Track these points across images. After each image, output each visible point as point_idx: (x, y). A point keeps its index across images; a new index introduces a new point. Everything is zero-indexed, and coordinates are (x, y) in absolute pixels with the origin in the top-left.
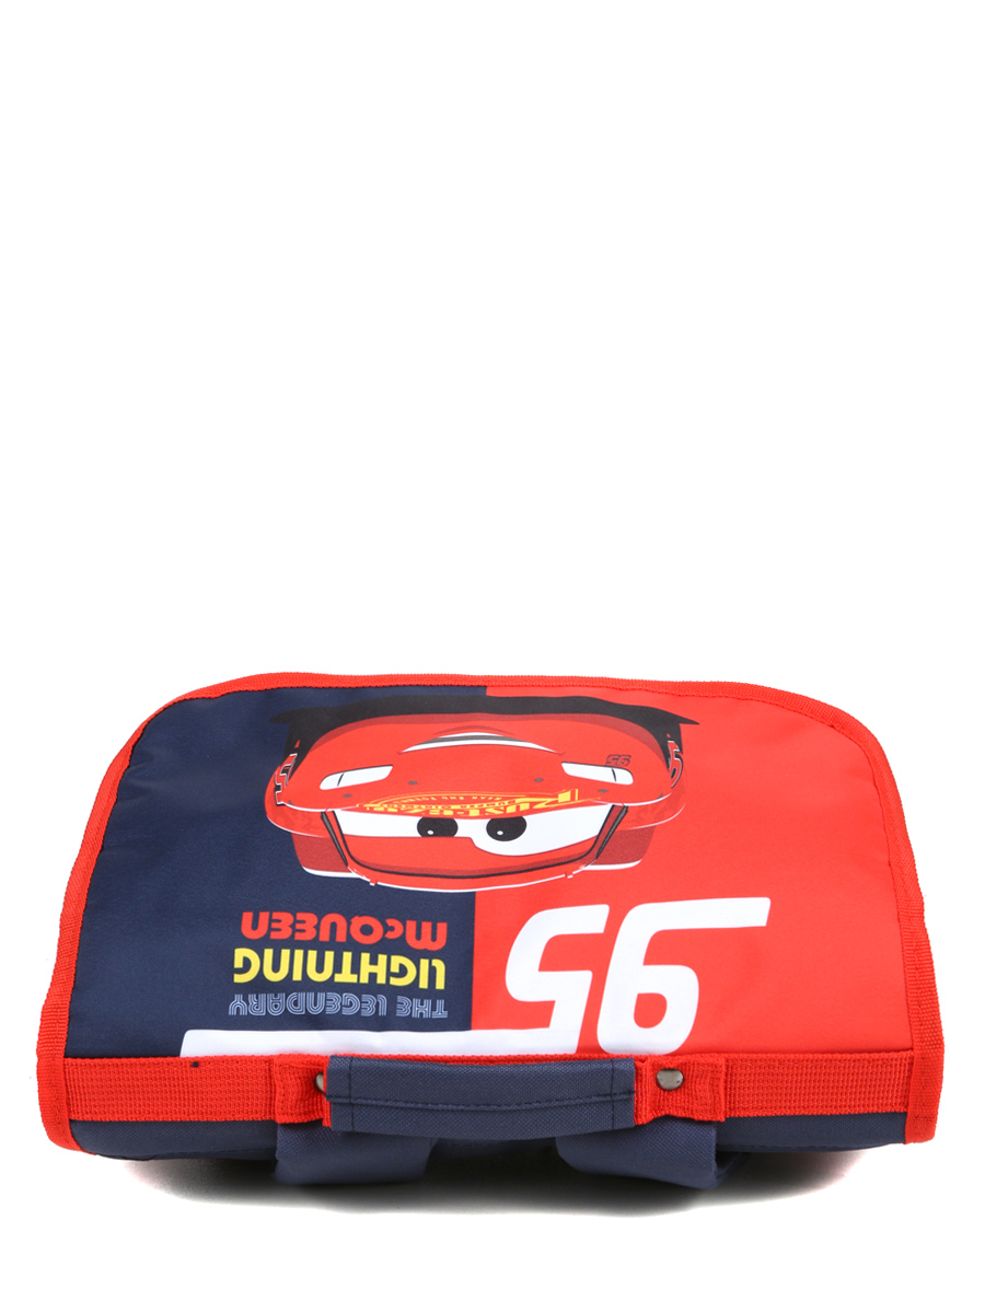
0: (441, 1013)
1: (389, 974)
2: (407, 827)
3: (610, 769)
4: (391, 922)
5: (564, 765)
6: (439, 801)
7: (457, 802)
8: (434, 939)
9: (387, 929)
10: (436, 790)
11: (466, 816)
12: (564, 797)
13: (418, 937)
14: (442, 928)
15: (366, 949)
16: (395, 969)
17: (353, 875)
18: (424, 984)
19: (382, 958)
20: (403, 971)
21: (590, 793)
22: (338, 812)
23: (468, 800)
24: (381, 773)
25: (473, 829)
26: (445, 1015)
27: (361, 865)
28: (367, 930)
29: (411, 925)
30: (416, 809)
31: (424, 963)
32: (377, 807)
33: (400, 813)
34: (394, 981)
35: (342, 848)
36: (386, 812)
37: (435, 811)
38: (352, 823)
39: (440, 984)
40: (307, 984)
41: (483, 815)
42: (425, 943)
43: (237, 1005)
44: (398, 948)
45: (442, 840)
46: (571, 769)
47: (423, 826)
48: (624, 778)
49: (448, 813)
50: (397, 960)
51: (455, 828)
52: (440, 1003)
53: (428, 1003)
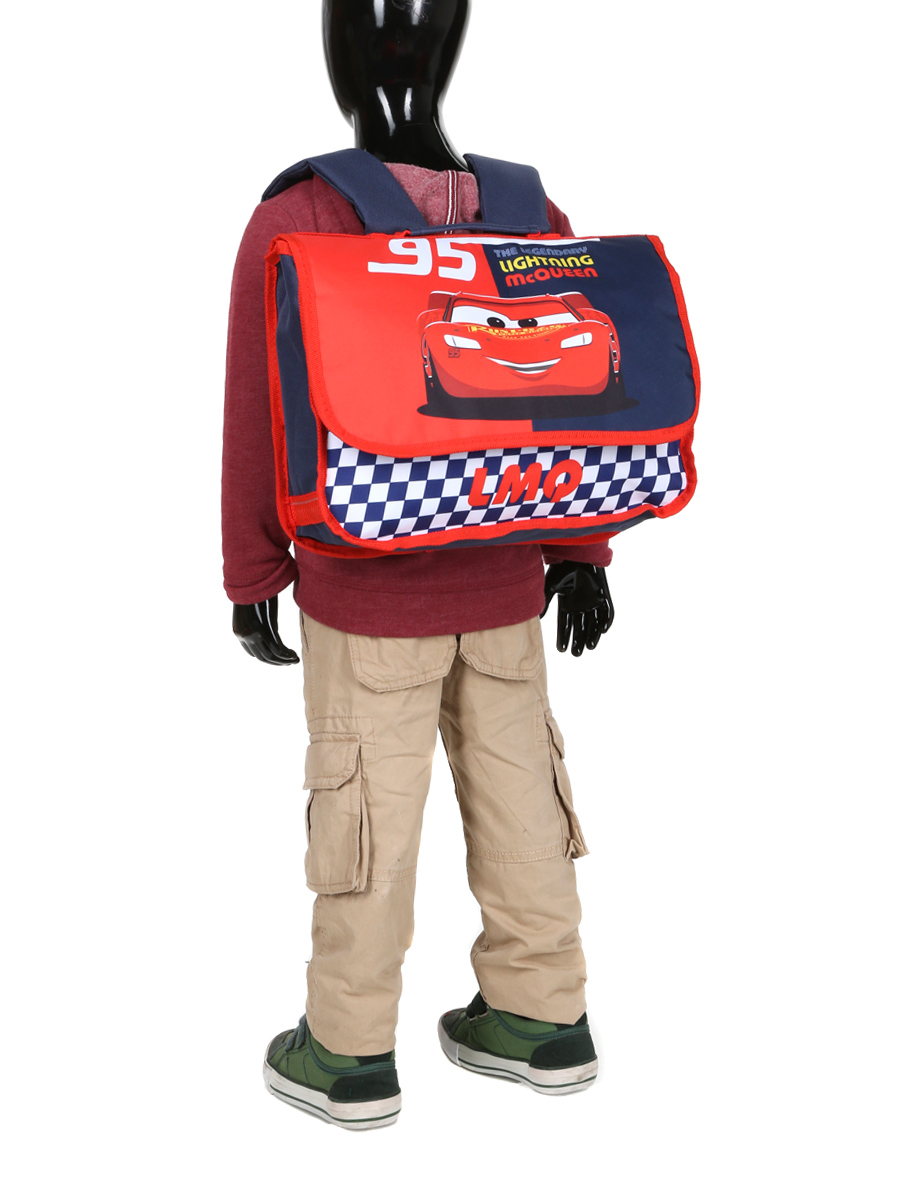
0: (497, 252)
1: (525, 260)
2: (542, 321)
3: (458, 346)
4: (533, 281)
5: (479, 347)
6: (532, 334)
7: (523, 335)
8: (511, 280)
9: (533, 278)
10: (535, 339)
11: (516, 330)
12: (474, 329)
13: (518, 279)
14: (509, 284)
15: (538, 267)
16: (523, 263)
17: (558, 296)
18: (509, 262)
19: (530, 265)
20: (520, 263)
21: (462, 330)
22: (577, 322)
23: (518, 336)
24: (566, 343)
25: (512, 324)
26: (495, 251)
27: (556, 301)
28: (542, 274)
29: (523, 282)
30: (541, 329)
31: (512, 270)
32: (560, 327)
33: (548, 326)
34: (522, 258)
35: (567, 306)
36: (555, 325)
37: (532, 330)
38: (568, 318)
39: (502, 263)
40: (558, 258)
41: (509, 330)
42: (514, 277)
43: (585, 249)
44: (525, 272)
45: (524, 317)
46: (474, 344)
47: (534, 324)
48: (449, 339)
49: (525, 330)
50: (524, 266)
51: (520, 324)
52: (499, 256)
53: (504, 255)
